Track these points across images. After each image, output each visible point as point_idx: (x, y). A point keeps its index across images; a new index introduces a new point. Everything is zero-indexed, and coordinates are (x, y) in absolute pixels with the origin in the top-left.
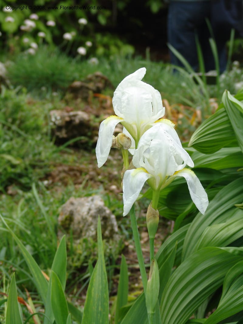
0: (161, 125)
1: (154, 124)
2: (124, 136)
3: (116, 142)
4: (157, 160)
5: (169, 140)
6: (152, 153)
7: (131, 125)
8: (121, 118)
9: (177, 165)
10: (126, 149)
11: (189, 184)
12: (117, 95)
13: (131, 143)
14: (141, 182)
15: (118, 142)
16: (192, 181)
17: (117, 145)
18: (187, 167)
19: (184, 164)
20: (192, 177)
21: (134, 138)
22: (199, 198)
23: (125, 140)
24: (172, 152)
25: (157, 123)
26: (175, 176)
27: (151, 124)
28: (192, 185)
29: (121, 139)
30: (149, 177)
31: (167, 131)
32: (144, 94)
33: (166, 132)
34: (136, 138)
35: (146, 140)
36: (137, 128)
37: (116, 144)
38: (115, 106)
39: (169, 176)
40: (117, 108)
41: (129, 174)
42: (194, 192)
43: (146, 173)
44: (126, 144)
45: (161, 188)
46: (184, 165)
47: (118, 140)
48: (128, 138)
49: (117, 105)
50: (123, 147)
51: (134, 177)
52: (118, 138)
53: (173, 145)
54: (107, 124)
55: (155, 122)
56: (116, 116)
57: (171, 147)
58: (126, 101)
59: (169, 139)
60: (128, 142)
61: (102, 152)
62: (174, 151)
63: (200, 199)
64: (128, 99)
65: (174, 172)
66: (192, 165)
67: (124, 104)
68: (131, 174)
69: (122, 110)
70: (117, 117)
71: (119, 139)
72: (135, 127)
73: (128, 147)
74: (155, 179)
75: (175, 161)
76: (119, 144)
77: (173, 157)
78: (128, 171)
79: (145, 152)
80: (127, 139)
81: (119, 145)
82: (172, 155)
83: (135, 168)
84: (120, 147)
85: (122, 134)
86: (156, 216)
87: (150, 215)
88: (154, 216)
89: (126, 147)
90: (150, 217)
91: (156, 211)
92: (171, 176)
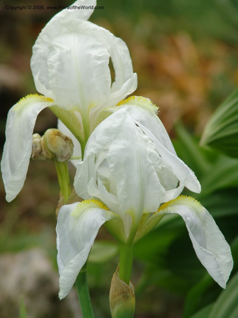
0: (129, 110)
1: (116, 108)
2: (59, 134)
3: (41, 147)
4: (123, 183)
5: (146, 141)
6: (112, 168)
7: (69, 113)
8: (50, 100)
9: (163, 189)
10: (62, 160)
11: (190, 228)
12: (39, 51)
13: (72, 149)
14: (91, 229)
15: (45, 148)
16: (197, 221)
17: (44, 152)
18: (186, 192)
19: (180, 186)
20: (198, 214)
21: (78, 138)
22: (212, 255)
23: (60, 142)
24: (153, 164)
25: (121, 106)
26: (161, 212)
27: (110, 109)
28: (197, 231)
29: (52, 140)
30: (108, 218)
31: (141, 122)
32: (94, 47)
33: (138, 123)
34: (83, 137)
35: (98, 142)
36: (82, 117)
37: (42, 151)
38: (36, 74)
39: (152, 214)
40: (40, 79)
41: (68, 213)
42: (203, 245)
43: (102, 210)
44: (62, 152)
45: (136, 239)
46: (180, 189)
47: (45, 144)
48: (67, 139)
49: (39, 73)
50: (56, 156)
51: (77, 218)
52: (45, 140)
53: (155, 150)
54: (20, 113)
55: (119, 104)
56: (39, 94)
57: (151, 154)
58: (56, 64)
59: (145, 137)
60: (65, 147)
61: (13, 169)
62: (157, 163)
63: (215, 258)
64: (60, 59)
65: (159, 205)
66: (196, 187)
67: (53, 71)
68: (72, 214)
69: (50, 82)
70: (40, 96)
71: (48, 140)
72: (78, 114)
73: (66, 157)
74: (122, 221)
75: (159, 183)
76: (48, 151)
77: (155, 174)
78: (65, 207)
79: (101, 165)
80: (64, 141)
81: (48, 154)
82: (153, 171)
83: (81, 200)
84: (50, 156)
85: (54, 132)
86: (128, 295)
87: (117, 294)
88: (125, 295)
89: (62, 157)
90: (117, 298)
91: (128, 284)
92: (154, 213)
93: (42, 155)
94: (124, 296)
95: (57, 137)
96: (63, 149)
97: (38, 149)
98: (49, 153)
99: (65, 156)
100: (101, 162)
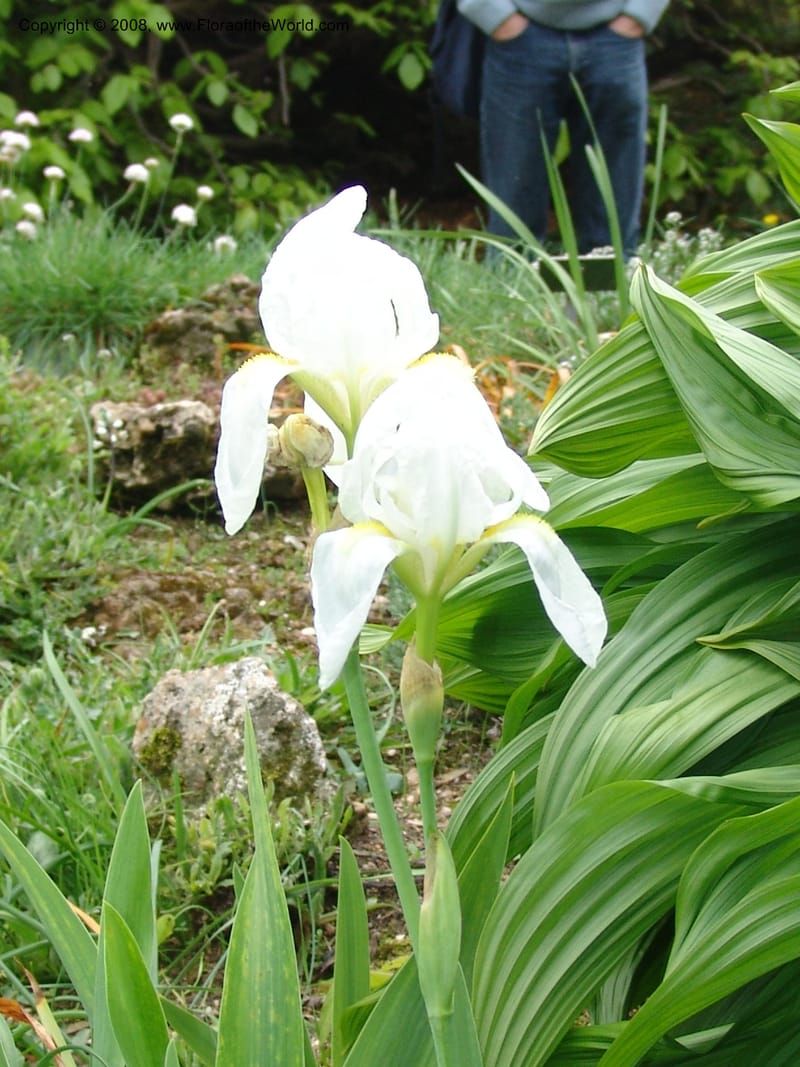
1: (406, 373)
2: (309, 422)
3: (280, 444)
4: (422, 492)
7: (325, 383)
8: (291, 361)
9: (489, 503)
10: (316, 465)
11: (536, 565)
13: (332, 445)
14: (371, 569)
15: (286, 446)
16: (546, 556)
17: (285, 453)
18: (524, 510)
19: (514, 499)
20: (547, 543)
21: (341, 427)
22: (572, 611)
23: (314, 435)
24: (471, 462)
26: (487, 541)
27: (392, 374)
28: (546, 571)
29: (297, 432)
30: (399, 551)
34: (349, 425)
36: (347, 388)
37: (281, 451)
39: (469, 545)
41: (329, 546)
42: (557, 593)
43: (388, 538)
44: (315, 450)
46: (515, 505)
47: (287, 440)
48: (322, 429)
50: (304, 459)
51: (347, 553)
52: (286, 433)
54: (244, 385)
55: (408, 367)
56: (276, 354)
60: (320, 442)
61: (236, 479)
62: (478, 459)
63: (577, 616)
65: (482, 530)
66: (543, 503)
68: (336, 547)
69: (294, 332)
70: (279, 357)
71: (290, 433)
72: (340, 387)
73: (322, 460)
74: (420, 559)
75: (483, 492)
76: (291, 450)
78: (325, 537)
79: (381, 471)
80: (318, 433)
81: (291, 455)
82: (471, 472)
83: (349, 524)
84: (295, 460)
85: (300, 418)
86: (432, 683)
87: (413, 681)
88: (426, 684)
89: (314, 459)
90: (413, 690)
91: (432, 666)
92: (474, 543)
93: (282, 458)
94: (424, 686)
95: (307, 426)
96: (316, 445)
97: (275, 447)
98: (293, 453)
99: (320, 457)
100: (380, 465)
